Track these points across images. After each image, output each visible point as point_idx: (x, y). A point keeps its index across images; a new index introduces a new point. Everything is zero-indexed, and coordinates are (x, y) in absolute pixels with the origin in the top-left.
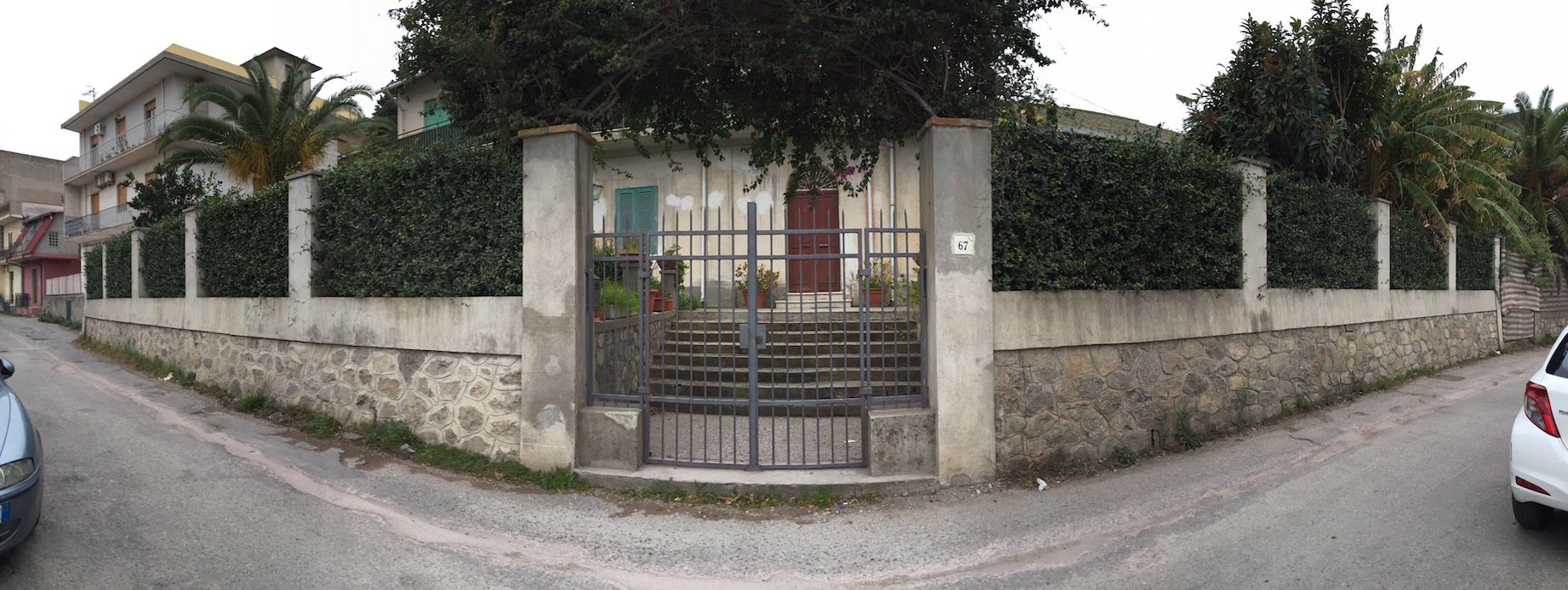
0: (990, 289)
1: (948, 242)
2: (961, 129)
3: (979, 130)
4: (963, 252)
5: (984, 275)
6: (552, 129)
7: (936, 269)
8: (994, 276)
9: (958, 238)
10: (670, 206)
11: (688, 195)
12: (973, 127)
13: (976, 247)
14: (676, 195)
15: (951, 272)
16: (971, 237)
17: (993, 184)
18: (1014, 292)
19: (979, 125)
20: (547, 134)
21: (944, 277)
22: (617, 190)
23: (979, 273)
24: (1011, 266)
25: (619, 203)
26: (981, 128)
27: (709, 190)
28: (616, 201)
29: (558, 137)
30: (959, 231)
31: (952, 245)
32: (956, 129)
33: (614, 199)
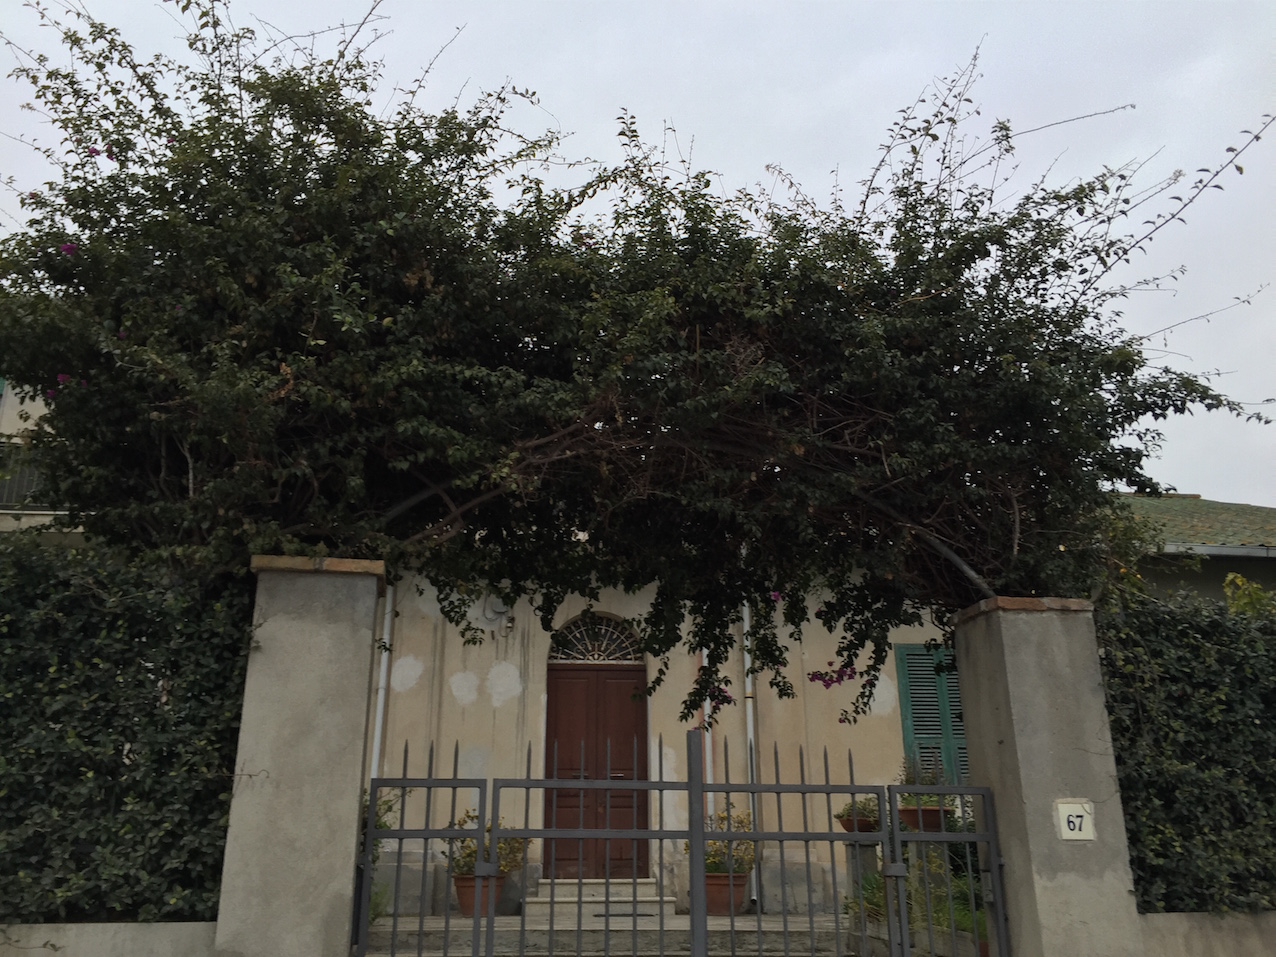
0: (1134, 908)
1: (1048, 816)
2: (1044, 615)
3: (1073, 615)
4: (1075, 835)
5: (1120, 880)
6: (330, 563)
7: (1034, 868)
8: (1137, 882)
9: (1065, 809)
12: (1064, 610)
13: (1097, 825)
15: (1060, 874)
16: (1087, 806)
17: (1110, 710)
18: (1173, 915)
19: (1074, 607)
20: (317, 572)
21: (1049, 884)
23: (1109, 876)
24: (1161, 861)
26: (1075, 611)
29: (339, 581)
30: (1065, 796)
31: (1055, 821)
32: (1037, 615)
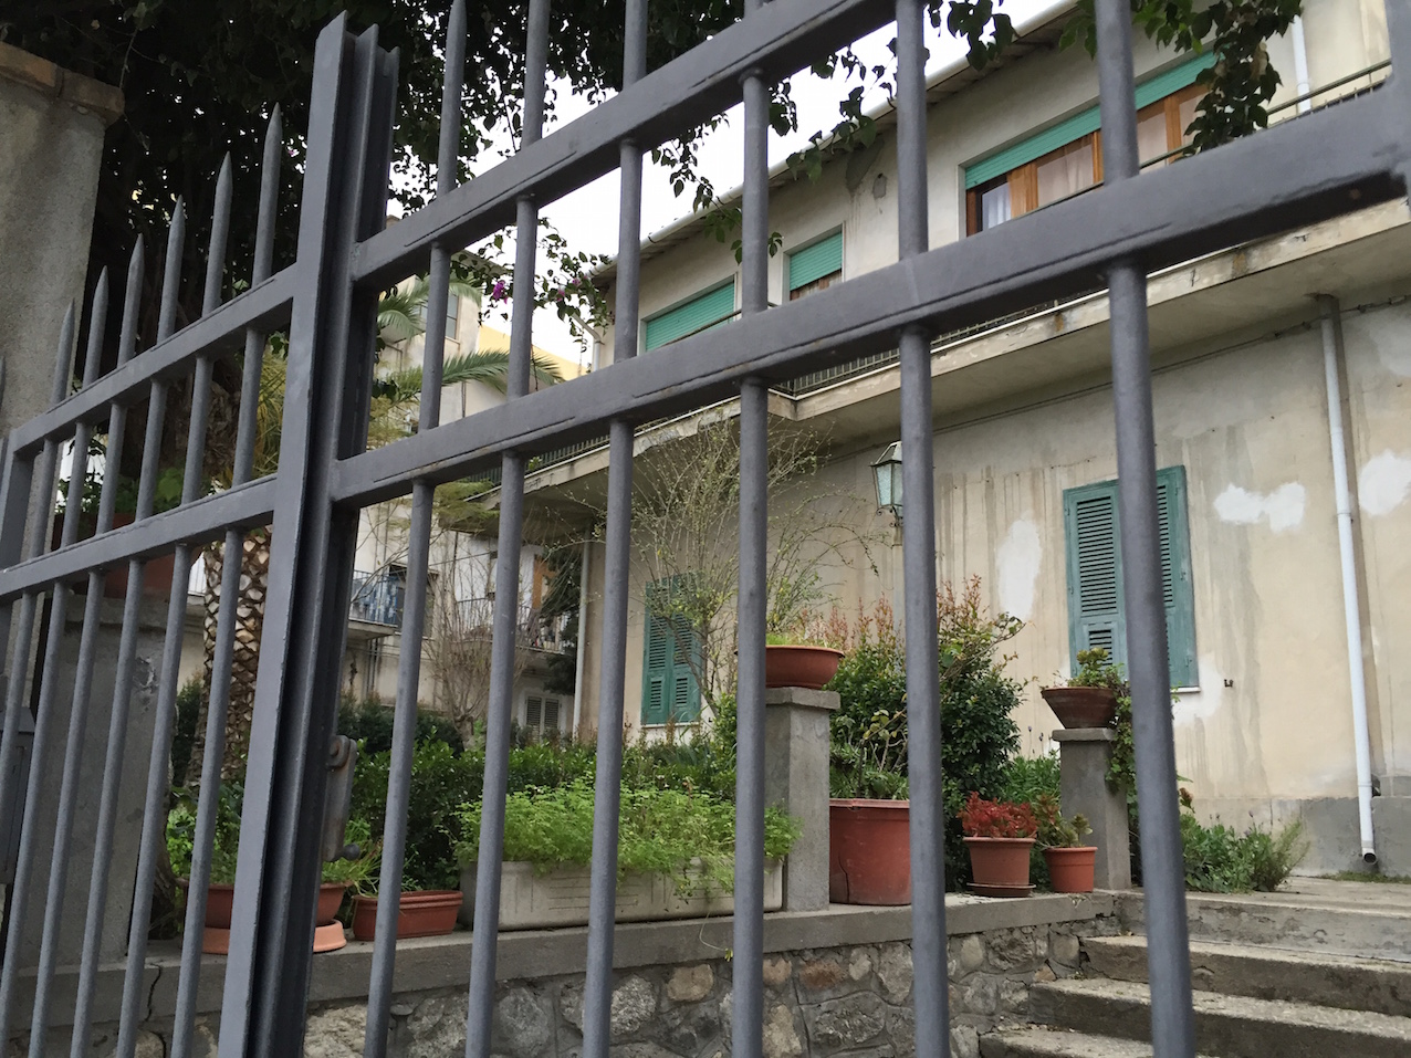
10: (1229, 525)
11: (1289, 480)
14: (1249, 488)
22: (1068, 493)
25: (1074, 530)
27: (1359, 455)
28: (1067, 526)
33: (1060, 522)
